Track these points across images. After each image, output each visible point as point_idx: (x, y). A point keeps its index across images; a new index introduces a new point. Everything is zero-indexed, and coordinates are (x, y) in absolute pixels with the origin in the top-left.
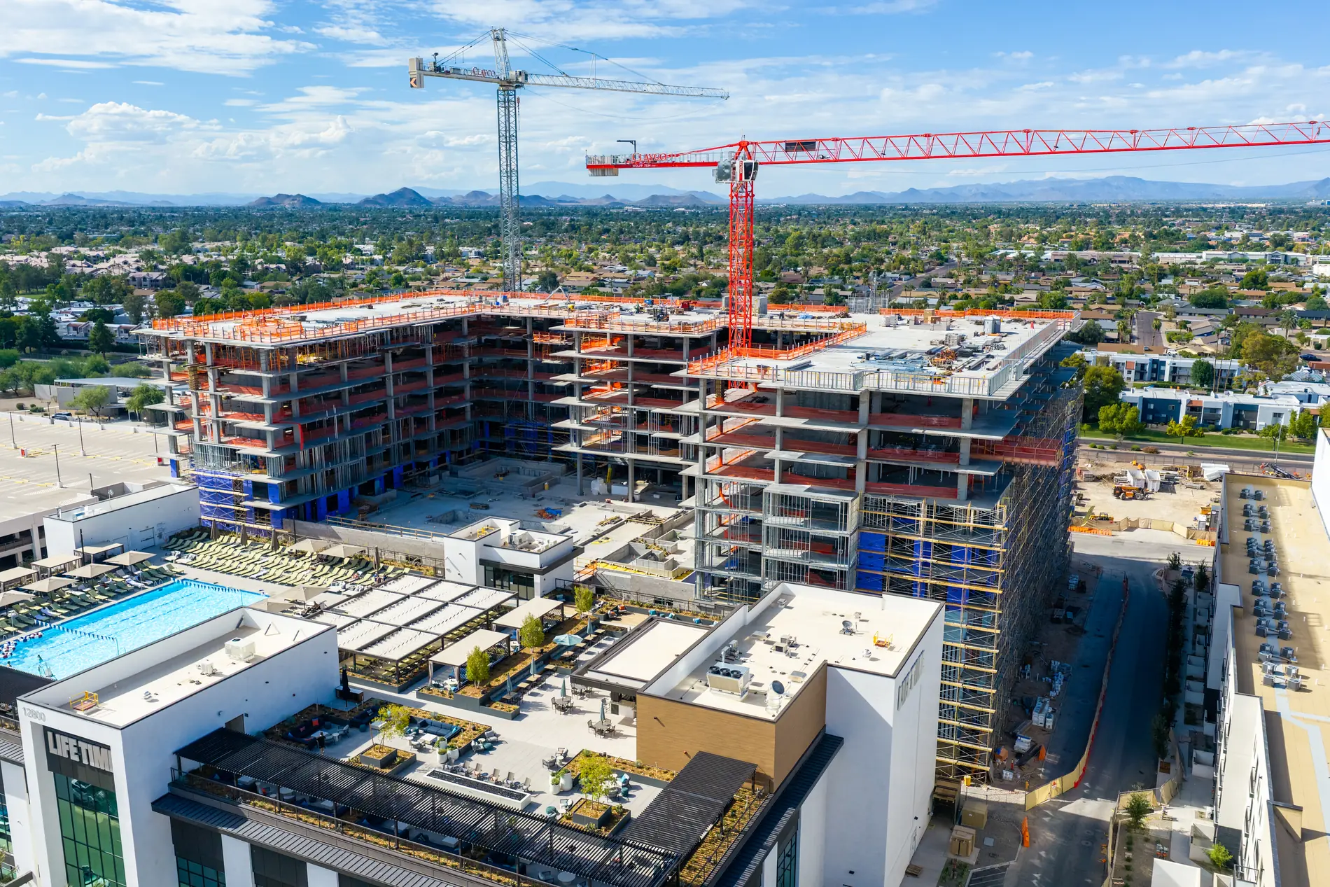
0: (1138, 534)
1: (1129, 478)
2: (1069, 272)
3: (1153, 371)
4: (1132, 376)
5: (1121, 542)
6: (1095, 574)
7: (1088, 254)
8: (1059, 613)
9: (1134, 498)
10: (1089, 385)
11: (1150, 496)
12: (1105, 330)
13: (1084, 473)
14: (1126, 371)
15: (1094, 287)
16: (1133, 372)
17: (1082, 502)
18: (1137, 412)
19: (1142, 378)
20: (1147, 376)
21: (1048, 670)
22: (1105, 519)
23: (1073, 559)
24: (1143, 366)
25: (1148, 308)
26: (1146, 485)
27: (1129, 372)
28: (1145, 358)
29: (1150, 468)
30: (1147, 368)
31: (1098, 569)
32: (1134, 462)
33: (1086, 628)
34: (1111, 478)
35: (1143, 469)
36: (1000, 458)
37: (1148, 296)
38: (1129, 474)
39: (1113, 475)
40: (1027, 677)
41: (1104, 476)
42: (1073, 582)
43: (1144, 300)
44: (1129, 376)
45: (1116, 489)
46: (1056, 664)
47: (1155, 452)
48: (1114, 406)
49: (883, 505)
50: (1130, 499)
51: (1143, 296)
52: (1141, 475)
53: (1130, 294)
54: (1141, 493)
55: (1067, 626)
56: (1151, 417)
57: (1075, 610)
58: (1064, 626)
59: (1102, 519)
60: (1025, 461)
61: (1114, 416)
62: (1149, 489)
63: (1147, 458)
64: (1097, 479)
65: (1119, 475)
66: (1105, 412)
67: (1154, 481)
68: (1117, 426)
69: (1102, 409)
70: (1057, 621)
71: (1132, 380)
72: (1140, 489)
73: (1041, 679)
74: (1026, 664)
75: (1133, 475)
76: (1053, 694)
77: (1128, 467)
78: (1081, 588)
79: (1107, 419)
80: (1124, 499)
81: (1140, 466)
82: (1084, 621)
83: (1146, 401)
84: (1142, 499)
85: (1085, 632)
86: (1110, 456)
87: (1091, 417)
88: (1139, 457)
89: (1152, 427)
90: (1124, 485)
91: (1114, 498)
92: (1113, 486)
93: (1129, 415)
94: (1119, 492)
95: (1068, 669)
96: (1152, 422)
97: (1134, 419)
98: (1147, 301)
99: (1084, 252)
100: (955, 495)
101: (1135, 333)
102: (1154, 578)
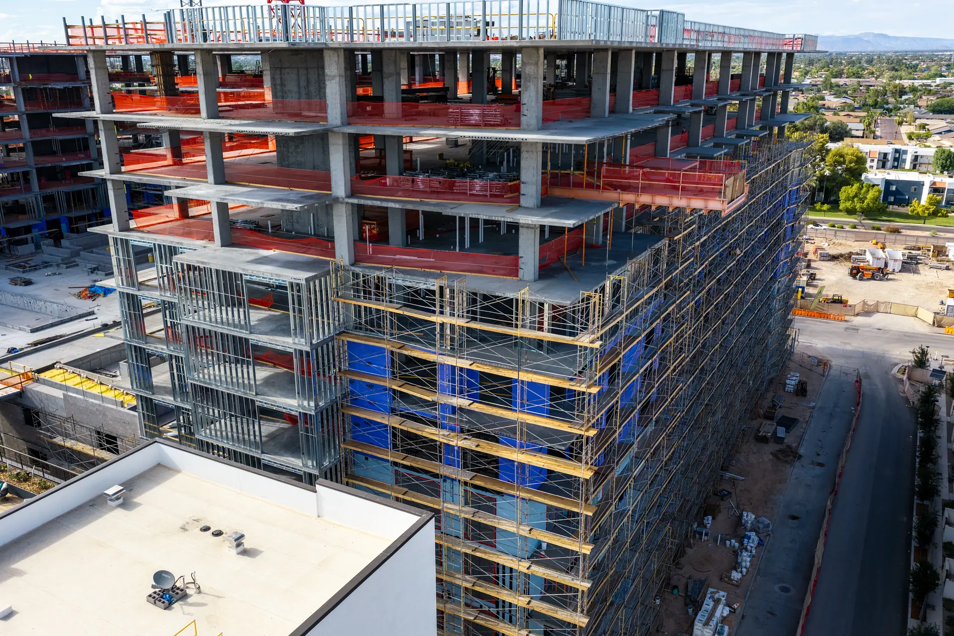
0: (877, 320)
1: (868, 257)
2: (824, 92)
3: (896, 159)
4: (875, 164)
5: (856, 329)
6: (820, 369)
7: (841, 81)
8: (768, 428)
9: (873, 278)
10: (831, 165)
11: (890, 276)
12: (851, 130)
13: (819, 252)
14: (869, 160)
15: (844, 101)
16: (876, 160)
17: (815, 283)
18: (879, 191)
19: (884, 167)
20: (889, 164)
21: (738, 529)
22: (839, 301)
23: (795, 351)
24: (885, 155)
25: (890, 116)
26: (886, 265)
27: (872, 161)
28: (889, 149)
29: (891, 247)
30: (890, 157)
31: (825, 364)
32: (874, 241)
33: (802, 451)
34: (848, 257)
35: (883, 248)
36: (612, 195)
37: (891, 106)
38: (868, 253)
39: (851, 254)
40: (704, 538)
41: (841, 255)
42: (792, 382)
43: (887, 109)
44: (872, 164)
45: (853, 269)
46: (749, 517)
47: (896, 231)
48: (856, 185)
49: (378, 289)
50: (869, 279)
51: (886, 106)
52: (881, 254)
53: (875, 105)
54: (880, 273)
55: (777, 447)
56: (892, 199)
57: (789, 423)
58: (773, 447)
59: (835, 301)
60: (679, 202)
61: (856, 196)
62: (890, 269)
63: (888, 237)
64: (834, 258)
65: (857, 254)
66: (846, 192)
67: (895, 260)
68: (858, 206)
69: (843, 188)
70: (764, 440)
71: (875, 167)
72: (879, 269)
73: (723, 541)
74: (706, 514)
75: (873, 254)
76: (736, 575)
77: (868, 246)
78: (801, 390)
79: (848, 199)
80: (861, 279)
81: (880, 245)
82: (801, 438)
83: (888, 183)
84: (881, 280)
85: (800, 457)
86: (849, 235)
87: (832, 198)
88: (879, 236)
89: (891, 208)
90: (862, 264)
91: (850, 279)
92: (850, 265)
93: (871, 195)
94: (856, 273)
95: (768, 526)
96: (893, 203)
97: (876, 199)
98: (889, 110)
99: (838, 80)
100: (514, 271)
101: (878, 133)
102: (894, 376)
